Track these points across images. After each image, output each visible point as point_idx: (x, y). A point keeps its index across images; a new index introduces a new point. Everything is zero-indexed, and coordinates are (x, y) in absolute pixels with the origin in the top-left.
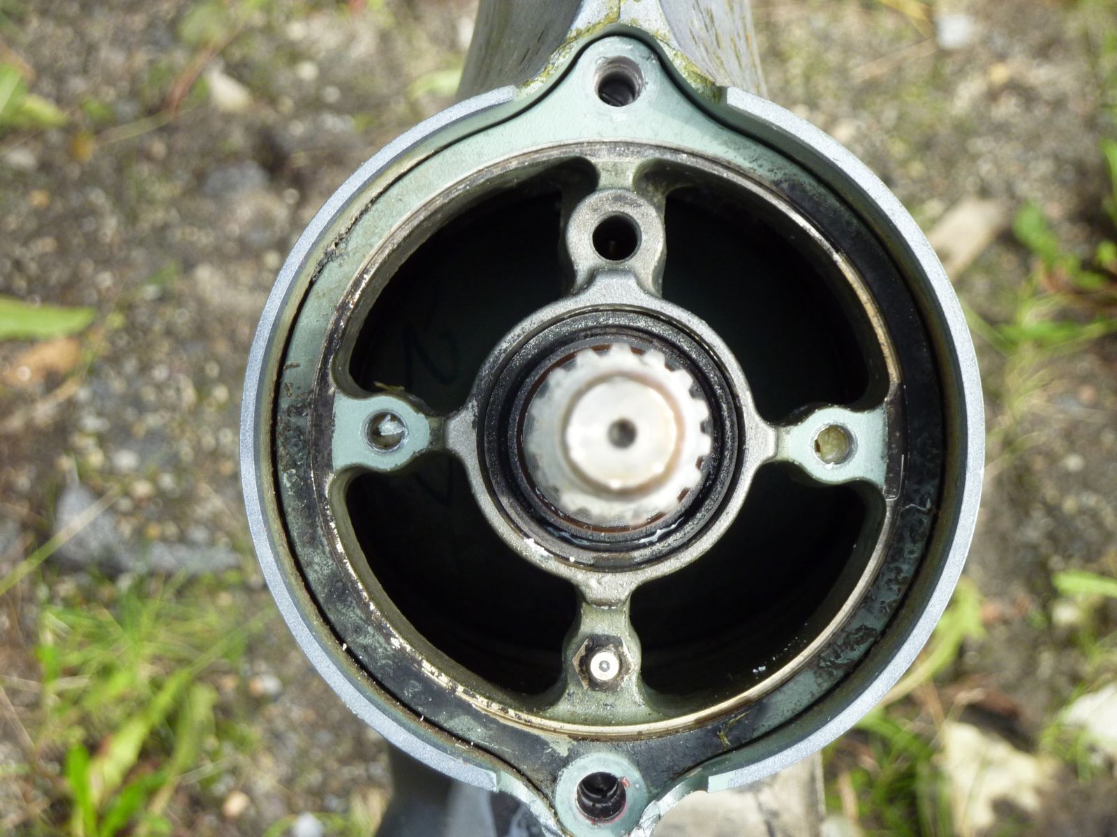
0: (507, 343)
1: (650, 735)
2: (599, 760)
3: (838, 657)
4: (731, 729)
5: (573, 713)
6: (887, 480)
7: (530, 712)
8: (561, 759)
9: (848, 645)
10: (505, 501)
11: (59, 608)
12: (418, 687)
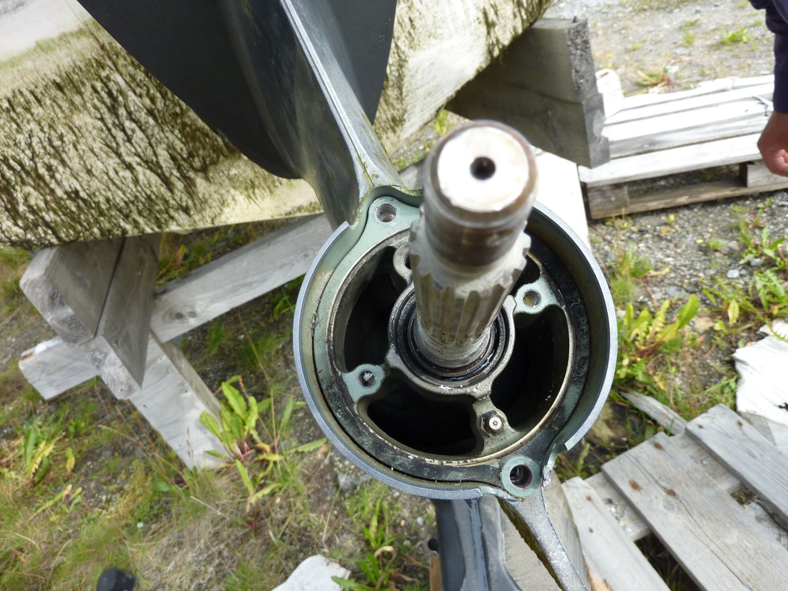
0: (393, 316)
1: (526, 442)
2: (512, 462)
3: (579, 374)
4: (556, 422)
5: (492, 449)
6: (558, 300)
7: (475, 457)
8: (498, 469)
9: (580, 367)
10: (424, 377)
11: (347, 500)
12: (428, 470)
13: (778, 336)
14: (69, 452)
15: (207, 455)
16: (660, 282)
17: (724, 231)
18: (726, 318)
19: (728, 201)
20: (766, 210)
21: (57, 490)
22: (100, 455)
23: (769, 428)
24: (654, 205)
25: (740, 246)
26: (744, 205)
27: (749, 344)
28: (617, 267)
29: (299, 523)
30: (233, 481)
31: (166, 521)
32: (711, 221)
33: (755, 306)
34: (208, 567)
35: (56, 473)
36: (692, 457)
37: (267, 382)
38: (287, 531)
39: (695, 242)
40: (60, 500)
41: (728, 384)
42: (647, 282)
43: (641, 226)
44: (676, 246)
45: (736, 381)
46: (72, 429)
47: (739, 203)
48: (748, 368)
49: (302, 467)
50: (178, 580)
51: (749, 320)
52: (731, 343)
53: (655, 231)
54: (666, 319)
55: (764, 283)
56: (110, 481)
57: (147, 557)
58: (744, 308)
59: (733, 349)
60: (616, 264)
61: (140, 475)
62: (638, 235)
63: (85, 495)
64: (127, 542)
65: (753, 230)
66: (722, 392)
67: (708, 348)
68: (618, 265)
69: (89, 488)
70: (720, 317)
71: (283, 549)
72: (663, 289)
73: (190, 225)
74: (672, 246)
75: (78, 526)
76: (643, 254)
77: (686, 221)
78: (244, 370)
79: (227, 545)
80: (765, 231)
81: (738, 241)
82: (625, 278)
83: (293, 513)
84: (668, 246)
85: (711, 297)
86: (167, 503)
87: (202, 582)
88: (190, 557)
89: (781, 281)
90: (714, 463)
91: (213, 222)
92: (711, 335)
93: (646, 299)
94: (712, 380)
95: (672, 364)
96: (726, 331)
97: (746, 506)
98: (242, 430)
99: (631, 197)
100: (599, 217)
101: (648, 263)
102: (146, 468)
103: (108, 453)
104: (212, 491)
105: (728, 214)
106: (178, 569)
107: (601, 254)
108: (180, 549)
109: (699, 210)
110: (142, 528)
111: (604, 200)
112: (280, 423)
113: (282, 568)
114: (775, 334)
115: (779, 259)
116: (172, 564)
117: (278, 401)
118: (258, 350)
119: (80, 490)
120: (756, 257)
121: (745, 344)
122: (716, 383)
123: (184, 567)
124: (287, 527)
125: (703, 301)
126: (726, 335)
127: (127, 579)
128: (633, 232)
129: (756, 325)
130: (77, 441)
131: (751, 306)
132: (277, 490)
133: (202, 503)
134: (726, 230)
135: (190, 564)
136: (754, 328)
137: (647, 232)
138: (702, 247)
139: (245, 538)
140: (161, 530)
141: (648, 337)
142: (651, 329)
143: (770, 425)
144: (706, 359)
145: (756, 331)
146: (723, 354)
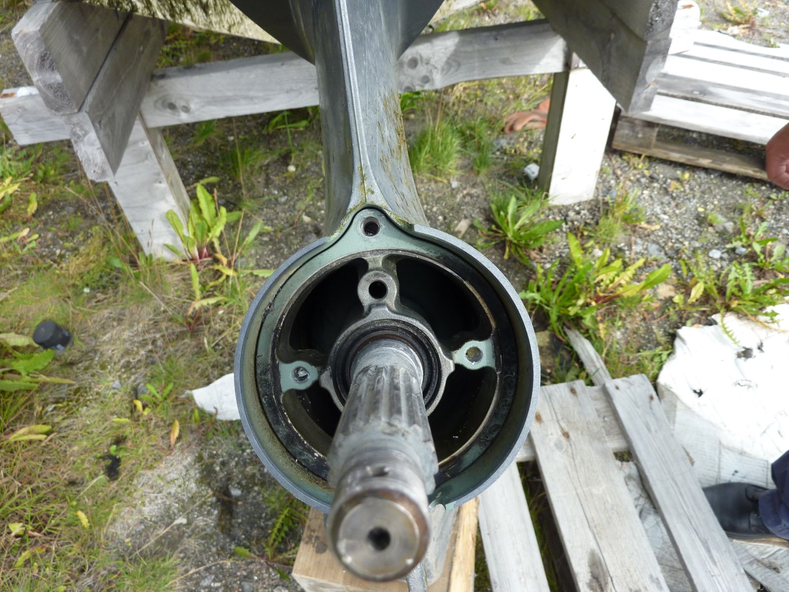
0: (339, 342)
3: (487, 437)
4: (450, 471)
6: (496, 365)
9: (491, 432)
13: (725, 329)
14: (33, 197)
15: (165, 247)
16: (646, 236)
17: (727, 208)
18: (688, 294)
19: (747, 179)
20: (776, 202)
21: (14, 230)
22: (62, 208)
23: (675, 406)
24: (675, 156)
25: (734, 229)
26: (759, 189)
27: (696, 325)
28: (613, 207)
29: (234, 340)
30: (184, 280)
31: (112, 294)
32: (721, 194)
33: (719, 293)
34: (140, 350)
35: (17, 212)
36: (597, 411)
37: (242, 194)
38: (221, 343)
39: (696, 209)
40: (16, 240)
41: (660, 355)
42: (634, 232)
43: (655, 172)
44: (677, 206)
45: (669, 355)
46: (40, 173)
47: (755, 185)
48: (685, 347)
49: (253, 290)
50: (110, 351)
51: (708, 303)
52: (681, 318)
53: (665, 182)
54: (635, 275)
55: (738, 276)
56: (67, 237)
57: (86, 322)
58: (709, 291)
59: (680, 325)
60: (613, 203)
61: (96, 242)
62: (647, 181)
63: (40, 243)
64: (70, 302)
65: (754, 218)
66: (652, 360)
67: (659, 315)
68: (615, 205)
69: (45, 237)
70: (683, 290)
71: (214, 357)
72: (646, 243)
73: (205, 25)
74: (673, 204)
75: (27, 269)
76: (643, 202)
77: (697, 183)
78: (224, 173)
79: (163, 336)
80: (765, 224)
81: (735, 223)
82: (616, 219)
83: (231, 328)
84: (670, 203)
85: (684, 268)
86: (117, 278)
87: (131, 360)
88: (126, 335)
89: (754, 278)
90: (614, 422)
91: (230, 29)
92: (668, 304)
93: (626, 248)
94: (649, 345)
95: (621, 318)
96: (682, 306)
97: (625, 463)
98: (205, 236)
99: (658, 140)
100: (619, 148)
101: (644, 213)
102: (105, 238)
103: (71, 209)
104: (162, 283)
105: (739, 192)
106: (112, 342)
107: (605, 186)
108: (119, 324)
109: (715, 177)
110: (87, 293)
111: (631, 134)
112: (244, 239)
113: (207, 373)
114: (723, 325)
115: (762, 257)
116: (108, 335)
117: (248, 218)
118: (242, 158)
119: (36, 236)
120: (743, 246)
121: (693, 324)
122: (651, 349)
123: (118, 342)
124: (222, 339)
125: (676, 270)
126: (680, 310)
127: (64, 335)
128: (644, 176)
129: (711, 311)
130: (43, 187)
131: (716, 292)
132: (223, 303)
133: (150, 291)
134: (731, 208)
135: (125, 341)
136: (708, 313)
137: (657, 181)
138: (700, 216)
139: (180, 336)
140: (106, 301)
141: (611, 285)
142: (617, 279)
143: (678, 404)
144: (653, 324)
145: (709, 315)
146: (669, 325)
